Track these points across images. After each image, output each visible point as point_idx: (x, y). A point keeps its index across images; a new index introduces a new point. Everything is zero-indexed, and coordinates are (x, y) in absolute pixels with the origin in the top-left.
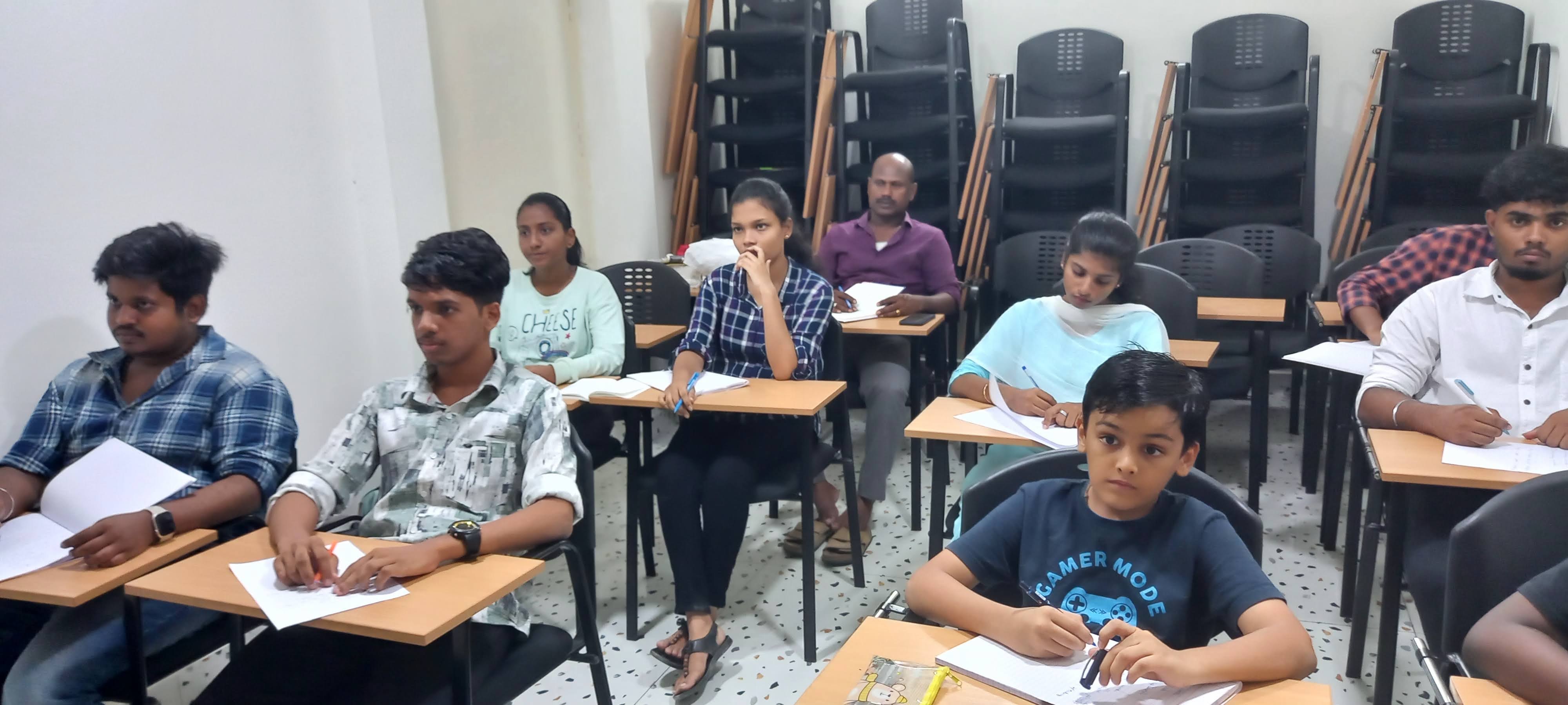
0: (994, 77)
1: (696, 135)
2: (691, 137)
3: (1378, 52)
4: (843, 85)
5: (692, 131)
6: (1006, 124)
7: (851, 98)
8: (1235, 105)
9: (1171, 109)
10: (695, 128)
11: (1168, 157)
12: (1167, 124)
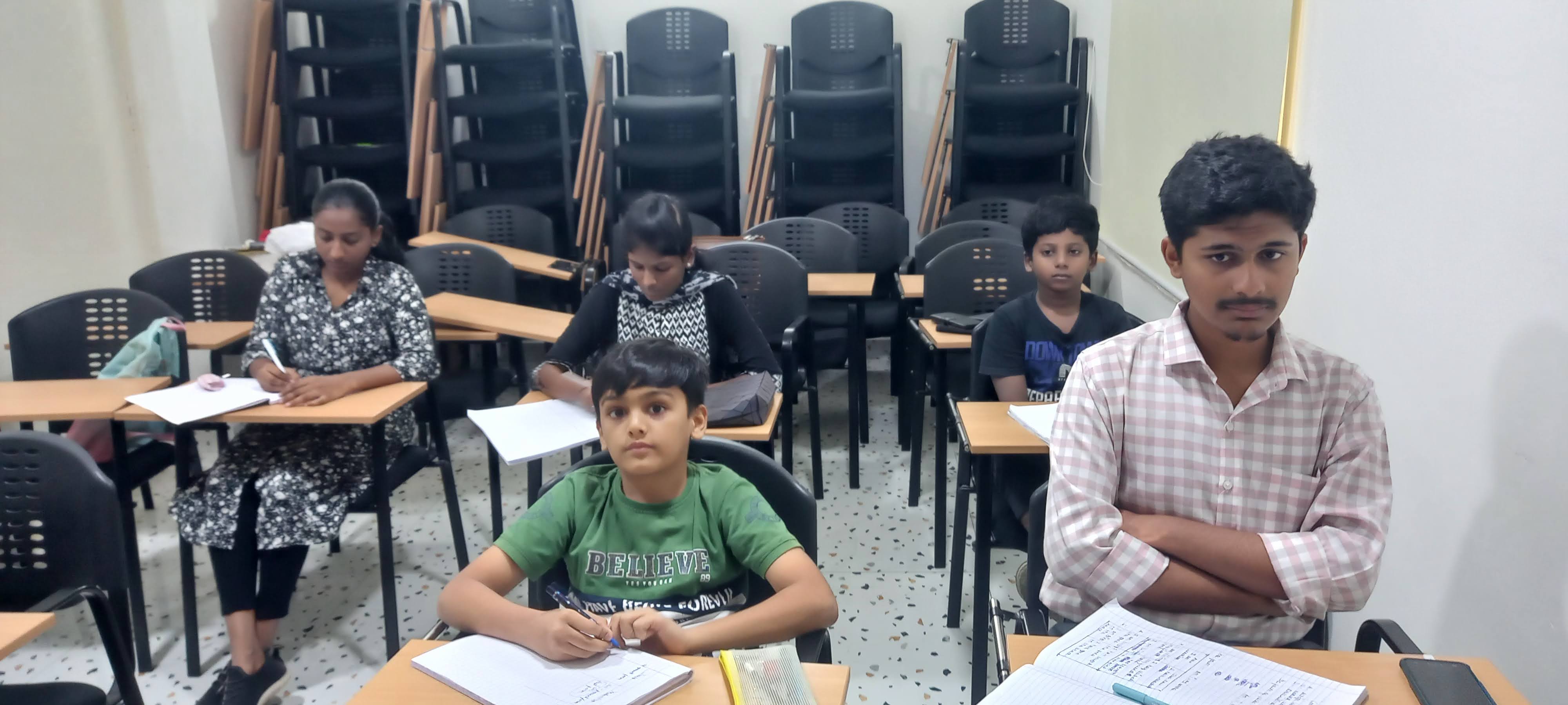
0: (603, 54)
1: (278, 107)
2: (272, 111)
3: (950, 41)
4: (444, 58)
5: (274, 103)
6: (616, 102)
7: (454, 73)
8: (834, 88)
9: (773, 93)
10: (278, 99)
11: (773, 138)
12: (770, 105)
